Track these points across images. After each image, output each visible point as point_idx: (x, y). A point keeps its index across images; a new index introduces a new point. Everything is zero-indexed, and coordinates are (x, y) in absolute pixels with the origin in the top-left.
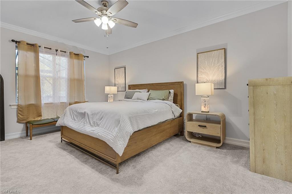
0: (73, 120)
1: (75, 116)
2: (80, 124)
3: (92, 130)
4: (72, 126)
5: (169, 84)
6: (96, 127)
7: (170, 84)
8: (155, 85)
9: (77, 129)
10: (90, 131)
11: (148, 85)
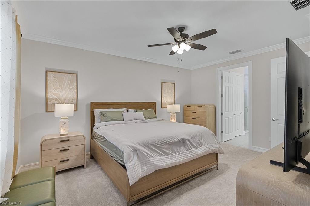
0: (165, 156)
1: (168, 150)
2: (184, 154)
3: (203, 150)
4: (175, 162)
5: (145, 103)
6: (202, 147)
7: (147, 103)
8: (131, 103)
9: (185, 159)
10: (203, 152)
11: (123, 104)
